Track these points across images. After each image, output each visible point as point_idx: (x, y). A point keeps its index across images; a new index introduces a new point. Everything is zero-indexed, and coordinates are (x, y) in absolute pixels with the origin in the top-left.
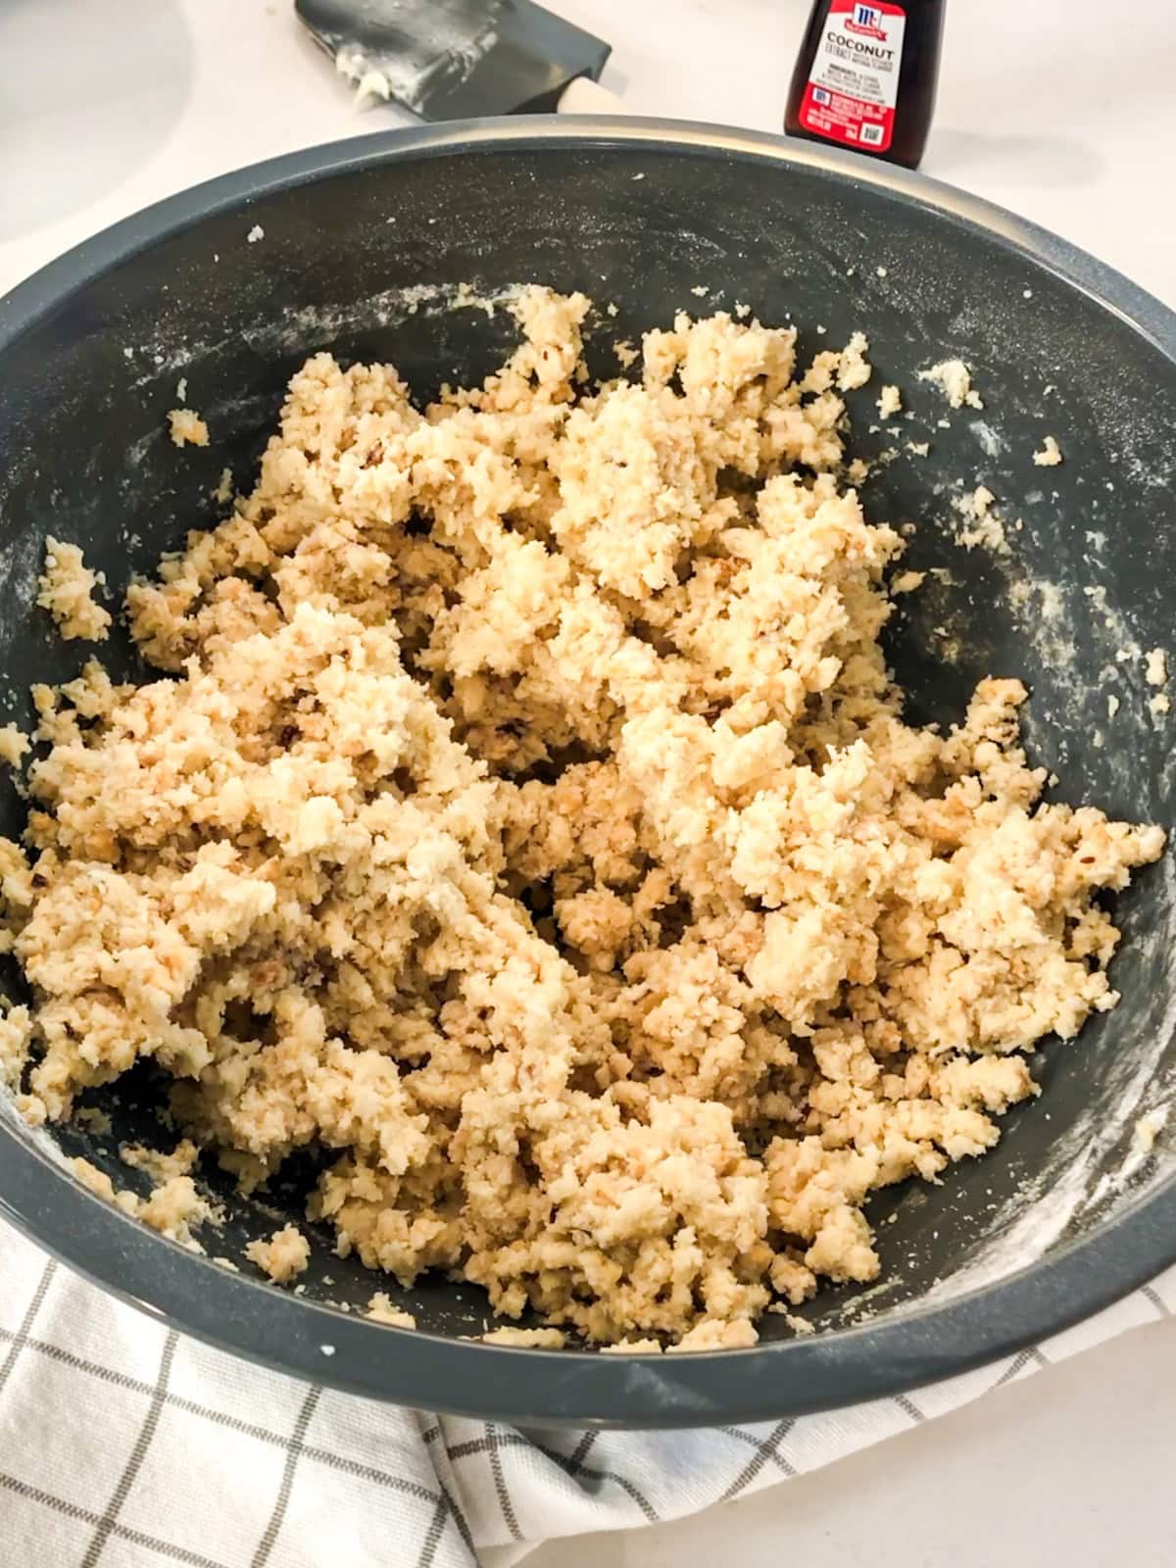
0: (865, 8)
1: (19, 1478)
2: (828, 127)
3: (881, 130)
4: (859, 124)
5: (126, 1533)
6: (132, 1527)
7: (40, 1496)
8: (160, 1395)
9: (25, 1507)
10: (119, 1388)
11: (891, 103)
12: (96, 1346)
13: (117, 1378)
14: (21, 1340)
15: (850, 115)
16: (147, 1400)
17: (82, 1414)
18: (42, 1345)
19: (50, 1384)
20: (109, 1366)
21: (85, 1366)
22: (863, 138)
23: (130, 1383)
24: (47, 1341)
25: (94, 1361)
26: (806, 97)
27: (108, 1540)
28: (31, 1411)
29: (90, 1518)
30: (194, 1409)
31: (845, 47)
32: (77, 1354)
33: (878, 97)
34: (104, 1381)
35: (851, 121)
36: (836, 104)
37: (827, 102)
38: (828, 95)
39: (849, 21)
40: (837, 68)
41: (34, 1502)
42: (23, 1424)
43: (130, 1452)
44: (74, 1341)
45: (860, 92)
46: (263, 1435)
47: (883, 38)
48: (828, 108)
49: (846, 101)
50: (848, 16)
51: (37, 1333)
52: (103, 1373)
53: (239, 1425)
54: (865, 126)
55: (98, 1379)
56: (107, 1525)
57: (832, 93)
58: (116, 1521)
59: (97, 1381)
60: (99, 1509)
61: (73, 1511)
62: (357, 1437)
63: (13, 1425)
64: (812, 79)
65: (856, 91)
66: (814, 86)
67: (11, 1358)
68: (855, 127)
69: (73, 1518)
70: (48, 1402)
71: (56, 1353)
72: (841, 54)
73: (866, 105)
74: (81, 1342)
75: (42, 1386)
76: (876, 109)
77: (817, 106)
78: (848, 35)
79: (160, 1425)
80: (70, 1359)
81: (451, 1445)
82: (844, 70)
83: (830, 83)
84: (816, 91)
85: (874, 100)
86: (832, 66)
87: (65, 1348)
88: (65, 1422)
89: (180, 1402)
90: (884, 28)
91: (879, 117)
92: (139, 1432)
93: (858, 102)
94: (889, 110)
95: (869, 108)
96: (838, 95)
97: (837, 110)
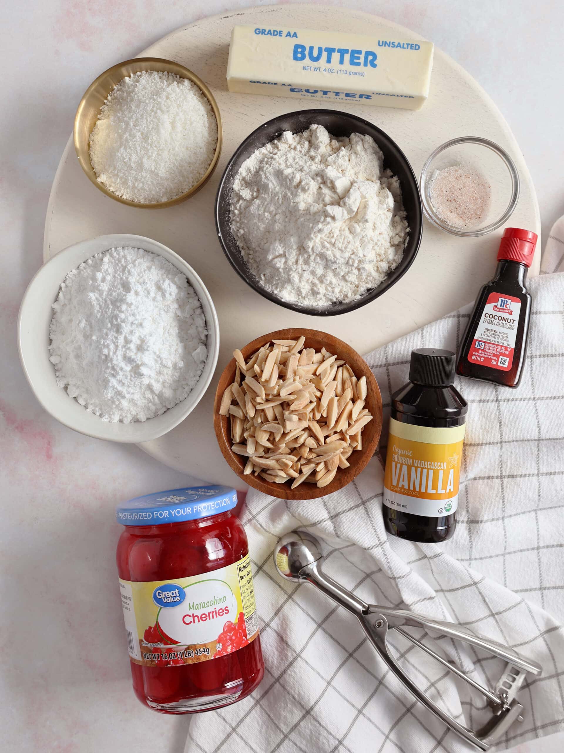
0: (503, 299)
2: (482, 360)
3: (508, 359)
4: (498, 357)
11: (513, 345)
15: (494, 352)
22: (499, 364)
26: (472, 346)
33: (507, 343)
35: (494, 355)
36: (487, 348)
37: (482, 348)
38: (483, 344)
39: (496, 306)
40: (489, 330)
45: (500, 341)
47: (511, 314)
48: (483, 350)
49: (492, 346)
50: (496, 304)
54: (501, 357)
57: (485, 342)
64: (476, 337)
65: (497, 340)
66: (477, 340)
68: (496, 359)
72: (491, 323)
73: (502, 346)
76: (506, 348)
77: (478, 350)
78: (494, 313)
82: (492, 331)
83: (484, 338)
84: (477, 343)
85: (505, 344)
86: (486, 329)
90: (511, 309)
91: (507, 353)
93: (498, 345)
94: (511, 348)
95: (503, 349)
96: (488, 343)
97: (487, 350)
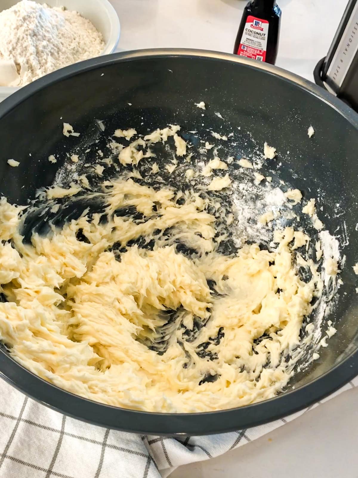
0: (257, 21)
1: (22, 460)
3: (262, 57)
4: (256, 56)
5: (56, 474)
6: (57, 472)
7: (29, 465)
8: (62, 433)
9: (25, 468)
10: (50, 432)
11: (265, 49)
12: (42, 419)
13: (49, 429)
14: (19, 419)
15: (253, 53)
16: (58, 435)
17: (40, 440)
18: (26, 420)
19: (29, 432)
20: (47, 425)
21: (39, 426)
23: (53, 430)
24: (28, 419)
25: (42, 424)
26: (239, 48)
27: (50, 476)
28: (24, 440)
29: (44, 470)
30: (73, 436)
31: (251, 33)
32: (36, 422)
33: (261, 48)
34: (45, 430)
35: (253, 55)
36: (248, 50)
37: (246, 50)
38: (246, 47)
39: (252, 25)
40: (249, 39)
41: (28, 467)
42: (22, 444)
43: (54, 450)
44: (35, 419)
45: (256, 46)
46: (94, 442)
47: (262, 30)
48: (246, 51)
49: (252, 49)
50: (252, 23)
51: (24, 417)
52: (45, 428)
53: (87, 440)
54: (257, 56)
56: (49, 472)
57: (247, 47)
58: (52, 470)
59: (43, 430)
60: (47, 467)
61: (39, 469)
62: (122, 440)
63: (19, 444)
64: (241, 43)
65: (254, 46)
66: (242, 45)
67: (17, 425)
68: (254, 57)
69: (39, 471)
70: (29, 437)
71: (30, 422)
72: (250, 35)
73: (257, 50)
74: (38, 419)
75: (27, 432)
76: (260, 51)
77: (243, 51)
78: (252, 29)
79: (63, 442)
80: (34, 424)
81: (149, 441)
82: (251, 40)
83: (246, 44)
85: (260, 48)
86: (247, 39)
87: (33, 421)
88: (34, 442)
89: (68, 434)
90: (262, 27)
91: (261, 53)
92: (57, 444)
93: (255, 49)
94: (264, 51)
95: (258, 51)
96: (249, 47)
97: (249, 52)
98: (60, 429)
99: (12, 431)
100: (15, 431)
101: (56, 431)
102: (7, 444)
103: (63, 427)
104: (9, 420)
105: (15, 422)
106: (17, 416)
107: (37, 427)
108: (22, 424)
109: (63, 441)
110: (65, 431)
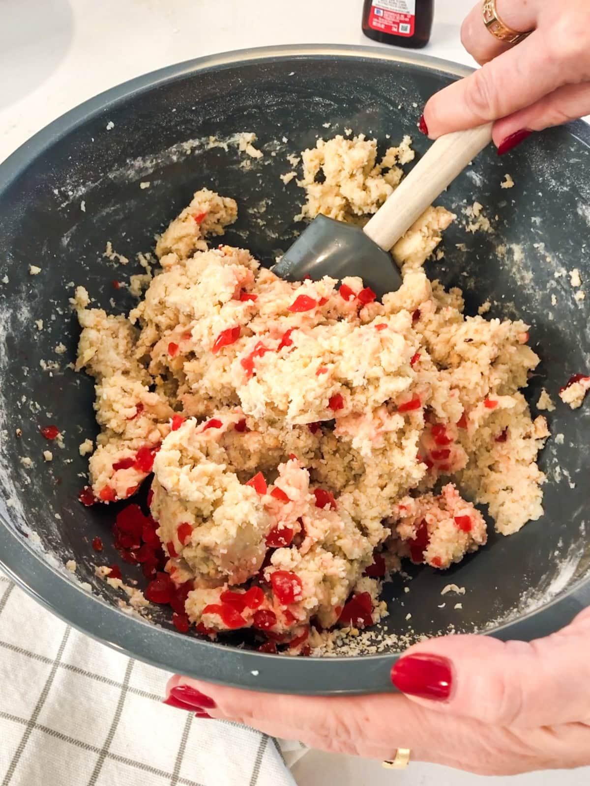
1: (62, 732)
2: (383, 26)
3: (409, 26)
4: (398, 24)
5: (114, 757)
6: (117, 753)
7: (71, 741)
8: (125, 688)
9: (66, 746)
10: (106, 685)
11: (413, 12)
12: (93, 664)
13: (104, 680)
14: (57, 664)
15: (393, 20)
16: (119, 691)
17: (89, 699)
18: (67, 666)
19: (72, 685)
20: (100, 674)
21: (89, 675)
22: (400, 31)
23: (110, 682)
24: (70, 664)
25: (93, 672)
26: (371, 13)
27: (105, 760)
28: (65, 699)
29: (96, 750)
30: (142, 693)
32: (85, 669)
33: (406, 10)
34: (98, 682)
35: (394, 23)
36: (386, 15)
37: (382, 15)
38: (382, 11)
41: (69, 743)
42: (61, 706)
44: (82, 663)
45: (398, 9)
48: (382, 17)
49: (392, 14)
51: (65, 659)
52: (98, 678)
54: (401, 25)
55: (95, 681)
56: (104, 753)
57: (384, 10)
58: (109, 751)
59: (95, 682)
60: (100, 745)
61: (88, 747)
63: (57, 706)
64: (374, 4)
65: (395, 8)
66: (374, 7)
67: (53, 673)
68: (396, 26)
69: (88, 751)
70: (72, 694)
71: (75, 669)
73: (400, 14)
74: (86, 663)
75: (69, 686)
76: (406, 16)
77: (377, 17)
80: (81, 671)
83: (382, 5)
84: (376, 10)
85: (404, 11)
87: (78, 667)
88: (81, 704)
89: (136, 691)
91: (407, 20)
92: (116, 706)
93: (397, 13)
94: (412, 16)
95: (402, 16)
96: (387, 11)
97: (387, 18)
98: (121, 681)
99: (45, 683)
100: (49, 682)
101: (116, 684)
102: (36, 705)
103: (127, 679)
104: (40, 663)
105: (50, 667)
106: (53, 657)
107: (85, 676)
108: (60, 671)
109: (125, 702)
110: (130, 685)
